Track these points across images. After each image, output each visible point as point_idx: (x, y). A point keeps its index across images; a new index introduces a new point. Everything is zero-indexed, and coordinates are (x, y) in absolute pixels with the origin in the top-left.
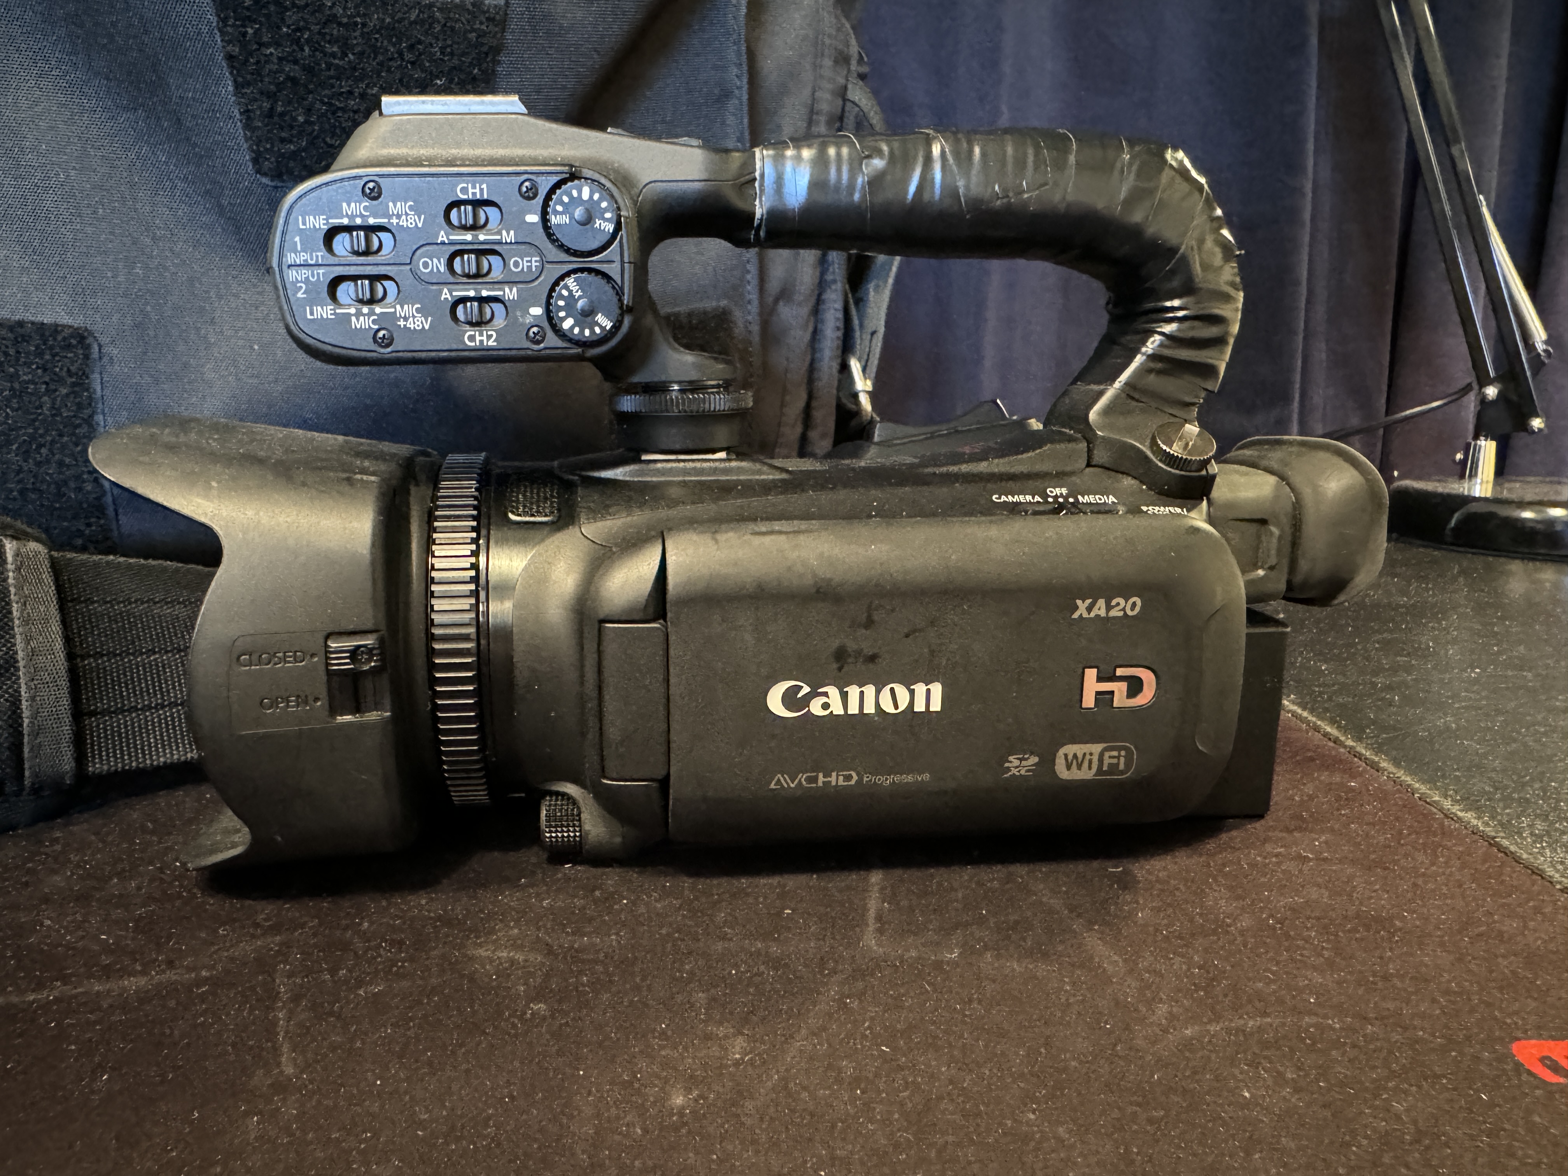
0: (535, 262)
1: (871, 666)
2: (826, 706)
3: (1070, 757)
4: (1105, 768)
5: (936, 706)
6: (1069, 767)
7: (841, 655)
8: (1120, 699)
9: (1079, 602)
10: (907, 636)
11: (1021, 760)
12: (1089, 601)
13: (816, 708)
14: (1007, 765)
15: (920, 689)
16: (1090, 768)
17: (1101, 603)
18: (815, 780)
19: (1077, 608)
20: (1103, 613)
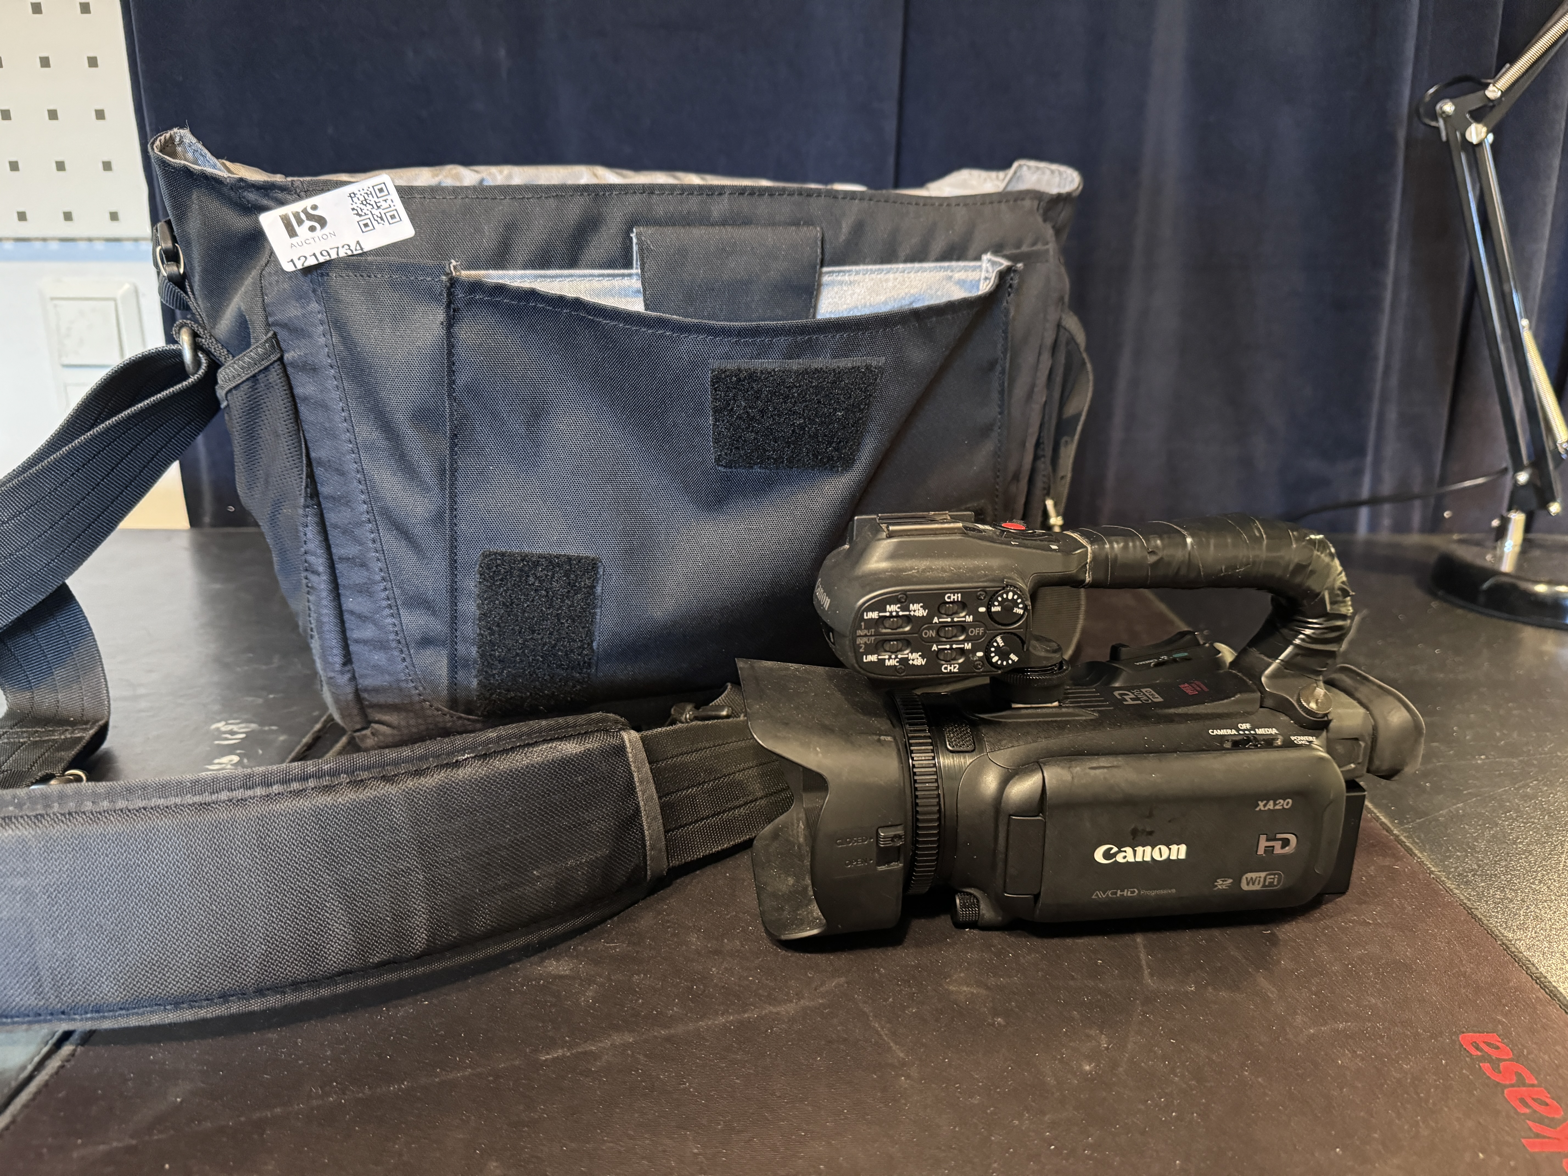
0: (981, 630)
1: (1150, 837)
2: (1125, 857)
3: (1249, 879)
4: (1267, 884)
5: (1182, 856)
6: (1248, 884)
7: (1135, 833)
8: (1278, 850)
9: (1260, 802)
10: (1170, 821)
11: (1223, 881)
12: (1265, 802)
13: (1120, 858)
14: (1216, 884)
15: (1174, 847)
16: (1259, 884)
17: (1271, 802)
18: (1116, 893)
19: (1258, 805)
20: (1271, 807)
